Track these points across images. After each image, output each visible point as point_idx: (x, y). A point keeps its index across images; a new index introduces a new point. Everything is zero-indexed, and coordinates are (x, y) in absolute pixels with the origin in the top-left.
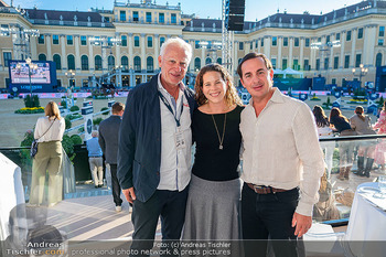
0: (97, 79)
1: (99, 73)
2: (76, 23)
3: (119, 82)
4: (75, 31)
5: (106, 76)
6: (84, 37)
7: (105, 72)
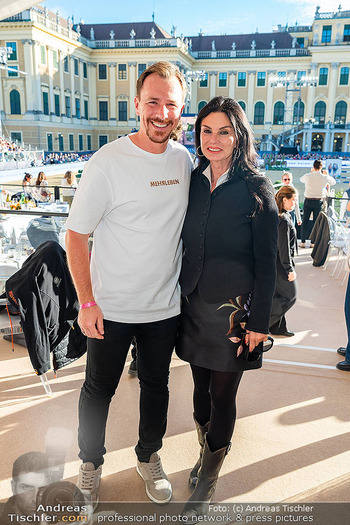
0: (274, 139)
1: (278, 130)
2: (253, 53)
3: (307, 144)
4: (251, 65)
5: (288, 133)
6: (262, 73)
7: (288, 128)
